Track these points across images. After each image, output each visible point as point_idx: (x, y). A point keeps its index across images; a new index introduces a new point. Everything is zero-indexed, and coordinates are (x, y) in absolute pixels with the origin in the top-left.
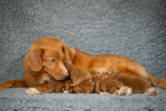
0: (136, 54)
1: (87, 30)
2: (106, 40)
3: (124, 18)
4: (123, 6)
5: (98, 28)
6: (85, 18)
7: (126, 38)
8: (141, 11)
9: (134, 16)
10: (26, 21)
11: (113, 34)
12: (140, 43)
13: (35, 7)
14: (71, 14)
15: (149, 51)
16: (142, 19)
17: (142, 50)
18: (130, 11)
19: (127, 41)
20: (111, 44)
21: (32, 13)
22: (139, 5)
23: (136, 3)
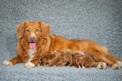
0: (98, 40)
1: (63, 24)
2: (76, 31)
3: (89, 13)
4: (88, 4)
5: (71, 22)
6: (62, 15)
7: (91, 28)
8: (101, 7)
9: (96, 12)
10: (21, 15)
11: (82, 26)
12: (100, 32)
13: (27, 6)
14: (52, 12)
15: (107, 37)
16: (102, 14)
17: (102, 37)
18: (93, 7)
19: (91, 30)
20: (80, 33)
21: (25, 10)
22: (100, 3)
23: (97, 2)
